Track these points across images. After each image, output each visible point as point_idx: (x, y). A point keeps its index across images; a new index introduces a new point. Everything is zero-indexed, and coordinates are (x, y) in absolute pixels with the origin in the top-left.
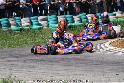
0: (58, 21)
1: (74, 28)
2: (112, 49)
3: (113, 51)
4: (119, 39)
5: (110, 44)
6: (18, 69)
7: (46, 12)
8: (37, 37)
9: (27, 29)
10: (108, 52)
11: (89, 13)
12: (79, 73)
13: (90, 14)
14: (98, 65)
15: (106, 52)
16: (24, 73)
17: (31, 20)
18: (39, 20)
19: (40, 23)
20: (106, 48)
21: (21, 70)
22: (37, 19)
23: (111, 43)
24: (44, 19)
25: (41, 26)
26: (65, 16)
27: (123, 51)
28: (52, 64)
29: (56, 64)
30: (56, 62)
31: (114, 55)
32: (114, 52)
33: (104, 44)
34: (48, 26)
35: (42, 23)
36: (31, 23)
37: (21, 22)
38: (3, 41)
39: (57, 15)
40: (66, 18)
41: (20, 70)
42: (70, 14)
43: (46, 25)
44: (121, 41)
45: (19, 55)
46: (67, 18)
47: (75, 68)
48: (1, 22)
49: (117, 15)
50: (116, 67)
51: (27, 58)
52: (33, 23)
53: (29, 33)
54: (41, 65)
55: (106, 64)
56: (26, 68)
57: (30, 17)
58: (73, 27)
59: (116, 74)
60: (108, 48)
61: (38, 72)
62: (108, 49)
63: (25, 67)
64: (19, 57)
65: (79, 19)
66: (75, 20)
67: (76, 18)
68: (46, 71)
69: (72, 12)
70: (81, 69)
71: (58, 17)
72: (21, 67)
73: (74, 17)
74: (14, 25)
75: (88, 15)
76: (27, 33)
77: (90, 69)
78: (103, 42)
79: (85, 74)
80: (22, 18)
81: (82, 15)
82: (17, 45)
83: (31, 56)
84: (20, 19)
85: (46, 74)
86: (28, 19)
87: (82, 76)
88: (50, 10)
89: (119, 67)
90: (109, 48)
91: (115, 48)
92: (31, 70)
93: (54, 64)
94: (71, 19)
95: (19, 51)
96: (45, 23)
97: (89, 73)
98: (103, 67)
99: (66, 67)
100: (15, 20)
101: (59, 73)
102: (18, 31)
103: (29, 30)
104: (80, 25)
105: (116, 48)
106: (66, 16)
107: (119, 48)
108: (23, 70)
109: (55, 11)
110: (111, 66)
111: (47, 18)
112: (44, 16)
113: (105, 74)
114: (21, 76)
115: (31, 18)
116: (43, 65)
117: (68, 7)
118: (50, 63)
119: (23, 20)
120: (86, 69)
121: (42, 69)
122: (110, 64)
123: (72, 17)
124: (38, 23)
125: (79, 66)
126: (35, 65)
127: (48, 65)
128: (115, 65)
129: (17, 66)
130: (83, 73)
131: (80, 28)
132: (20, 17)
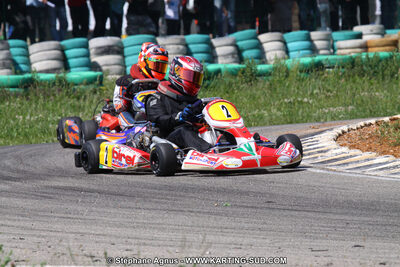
2: (344, 158)
3: (347, 164)
4: (368, 122)
5: (338, 138)
6: (9, 223)
7: (116, 22)
9: (49, 81)
10: (328, 166)
11: (270, 28)
12: (224, 239)
13: (273, 31)
14: (293, 213)
15: (321, 166)
16: (30, 235)
17: (62, 50)
18: (92, 51)
19: (95, 63)
20: (322, 152)
21: (22, 224)
22: (86, 46)
23: (340, 135)
24: (109, 46)
26: (184, 40)
27: (380, 164)
28: (132, 204)
29: (147, 206)
30: (145, 199)
31: (350, 178)
32: (350, 166)
33: (317, 137)
35: (101, 60)
36: (64, 62)
37: (27, 55)
39: (157, 34)
40: (186, 45)
41: (16, 224)
43: (117, 68)
44: (375, 128)
45: (18, 171)
46: (191, 46)
47: (212, 221)
49: (366, 38)
50: (356, 218)
51: (46, 183)
52: (72, 62)
53: (54, 95)
54: (94, 209)
55: (321, 209)
56: (37, 218)
57: (61, 39)
59: (354, 243)
60: (329, 152)
61: (83, 234)
62: (329, 156)
63: (34, 214)
64: (16, 180)
65: (231, 49)
66: (219, 51)
67: (222, 46)
68: (109, 230)
69: (208, 23)
70: (234, 224)
71: (160, 40)
72: (23, 213)
73: (216, 42)
74: (5, 66)
75: (263, 37)
76: (49, 96)
77: (265, 226)
78: (312, 131)
79: (246, 241)
80: (33, 42)
81: (242, 36)
82: (9, 136)
83: (60, 176)
84: (26, 48)
85: (108, 239)
86: (54, 47)
88: (133, 18)
89: (367, 219)
90: (335, 152)
91: (353, 152)
93: (139, 205)
94: (202, 50)
95: (16, 157)
96: (112, 62)
97: (260, 240)
98: (311, 218)
99: (181, 218)
100: (8, 47)
101: (156, 239)
102: (16, 89)
103: (54, 84)
104: (235, 69)
105: (358, 152)
106: (189, 38)
107: (367, 155)
108: (28, 224)
109: (149, 20)
110: (337, 217)
111: (121, 43)
112: (109, 38)
113: (316, 244)
114: (21, 245)
115: (65, 43)
116: (98, 209)
118: (122, 203)
119: (35, 50)
120: (250, 225)
121: (94, 222)
122: (334, 210)
123: (208, 42)
124: (90, 60)
125: (226, 215)
126: (71, 207)
127: (116, 210)
128: (353, 214)
129: (9, 211)
130: (240, 239)
131: (233, 80)
132: (25, 40)
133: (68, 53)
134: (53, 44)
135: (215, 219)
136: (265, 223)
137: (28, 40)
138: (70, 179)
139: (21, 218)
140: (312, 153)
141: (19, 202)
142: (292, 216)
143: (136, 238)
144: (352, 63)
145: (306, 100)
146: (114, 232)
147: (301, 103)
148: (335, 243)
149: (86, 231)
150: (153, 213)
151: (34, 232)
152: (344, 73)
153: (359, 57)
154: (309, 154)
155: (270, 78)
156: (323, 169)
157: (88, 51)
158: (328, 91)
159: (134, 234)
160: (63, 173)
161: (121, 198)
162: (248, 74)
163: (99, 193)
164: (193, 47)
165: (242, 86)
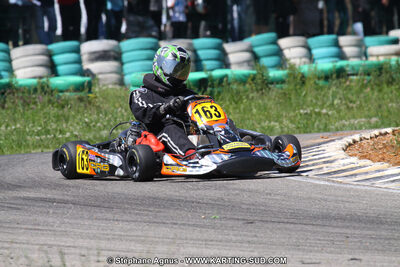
1: (216, 90)
2: (352, 169)
3: (355, 175)
4: (383, 131)
5: (348, 148)
8: (67, 121)
10: (334, 178)
11: (291, 31)
14: (288, 226)
15: (326, 177)
17: (50, 55)
18: (85, 57)
19: (88, 70)
20: (325, 162)
22: (77, 51)
23: (350, 145)
24: (105, 52)
25: (87, 79)
26: (191, 45)
27: (393, 175)
28: (109, 215)
29: (125, 217)
30: (124, 210)
31: (356, 191)
32: (359, 178)
33: (324, 147)
34: (121, 83)
35: (95, 67)
36: (52, 69)
37: (10, 61)
40: (195, 51)
43: (115, 77)
44: (391, 137)
46: (200, 53)
47: (196, 234)
50: (357, 232)
51: (15, 194)
52: (61, 69)
53: (35, 103)
54: (66, 220)
56: (2, 230)
58: (212, 86)
59: (351, 257)
60: (336, 163)
61: (51, 246)
62: (335, 167)
65: (247, 56)
66: (232, 58)
67: (236, 51)
68: (80, 242)
69: (220, 26)
70: (220, 237)
75: (284, 42)
76: (29, 104)
77: (255, 239)
78: (322, 140)
81: (260, 41)
83: (30, 187)
84: (8, 52)
85: (78, 251)
86: (41, 51)
89: (370, 232)
90: (342, 162)
91: (363, 162)
92: (22, 238)
93: (117, 217)
94: (213, 56)
96: (109, 70)
98: (307, 231)
99: (163, 231)
103: (35, 90)
104: (245, 76)
105: (368, 162)
106: (197, 43)
107: (378, 165)
110: (337, 230)
111: (119, 47)
112: (104, 41)
113: (307, 257)
115: (53, 47)
117: (205, 7)
118: (100, 215)
119: (18, 55)
120: (239, 238)
121: (65, 234)
122: (334, 223)
123: (220, 48)
124: (82, 67)
125: (213, 228)
126: (41, 219)
127: (90, 222)
128: (354, 228)
131: (241, 88)
132: (7, 43)
133: (57, 59)
134: (39, 48)
135: (201, 232)
136: (256, 236)
137: (10, 43)
138: (43, 190)
140: (317, 164)
142: (286, 229)
144: (380, 69)
145: (324, 111)
146: (85, 244)
147: (319, 114)
148: (330, 256)
149: (55, 243)
150: (132, 226)
152: (370, 81)
153: (388, 63)
154: (313, 165)
155: (285, 86)
156: (328, 181)
157: (80, 56)
158: (351, 102)
159: (109, 246)
160: (35, 184)
161: (97, 210)
162: (259, 81)
163: (74, 204)
164: (202, 54)
165: (251, 95)
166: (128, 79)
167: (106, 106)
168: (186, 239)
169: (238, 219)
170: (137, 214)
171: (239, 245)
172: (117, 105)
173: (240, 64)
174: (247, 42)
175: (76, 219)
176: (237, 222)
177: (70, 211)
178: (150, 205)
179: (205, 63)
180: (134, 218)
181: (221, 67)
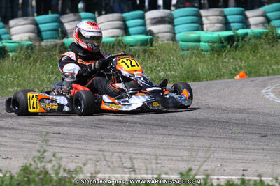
0: (202, 24)
1: (240, 44)
6: (69, 145)
12: (233, 156)
16: (84, 154)
17: (124, 20)
18: (148, 22)
19: (150, 31)
21: (78, 146)
22: (143, 17)
24: (162, 17)
25: (150, 37)
26: (223, 12)
28: (165, 132)
29: (176, 133)
30: (175, 128)
34: (173, 39)
35: (155, 29)
36: (126, 30)
38: (39, 76)
40: (225, 16)
41: (75, 146)
42: (237, 5)
43: (169, 35)
46: (229, 17)
47: (226, 144)
48: (40, 26)
52: (131, 30)
54: (135, 135)
57: (122, 12)
61: (124, 153)
63: (89, 139)
65: (262, 19)
66: (252, 21)
67: (254, 16)
68: (145, 150)
70: (243, 146)
71: (203, 12)
72: (80, 139)
77: (268, 147)
79: (251, 157)
80: (100, 14)
81: (271, 8)
84: (95, 19)
85: (143, 157)
86: (117, 18)
87: (241, 164)
92: (106, 148)
93: (171, 132)
94: (238, 20)
96: (165, 30)
97: (262, 157)
99: (203, 142)
100: (80, 19)
104: (260, 33)
106: (227, 10)
108: (84, 146)
111: (172, 15)
112: (162, 11)
114: (76, 161)
115: (126, 15)
116: (140, 136)
118: (158, 131)
119: (102, 21)
120: (256, 147)
121: (135, 144)
123: (242, 14)
124: (146, 29)
125: (238, 140)
126: (118, 134)
127: (152, 136)
129: (69, 137)
130: (247, 157)
131: (258, 42)
132: (94, 13)
133: (129, 23)
134: (116, 15)
135: (229, 142)
137: (96, 13)
139: (78, 142)
141: (77, 131)
143: (165, 156)
146: (148, 152)
150: (181, 138)
151: (88, 152)
157: (145, 21)
159: (165, 152)
161: (157, 128)
162: (270, 37)
163: (141, 124)
164: (230, 18)
165: (265, 47)
166: (178, 36)
167: (163, 56)
168: (219, 148)
169: (256, 134)
170: (185, 131)
171: (256, 151)
172: (170, 55)
173: (257, 25)
174: (262, 9)
175: (142, 134)
176: (254, 135)
177: (138, 129)
178: (193, 125)
179: (232, 25)
180: (183, 133)
181: (243, 28)
